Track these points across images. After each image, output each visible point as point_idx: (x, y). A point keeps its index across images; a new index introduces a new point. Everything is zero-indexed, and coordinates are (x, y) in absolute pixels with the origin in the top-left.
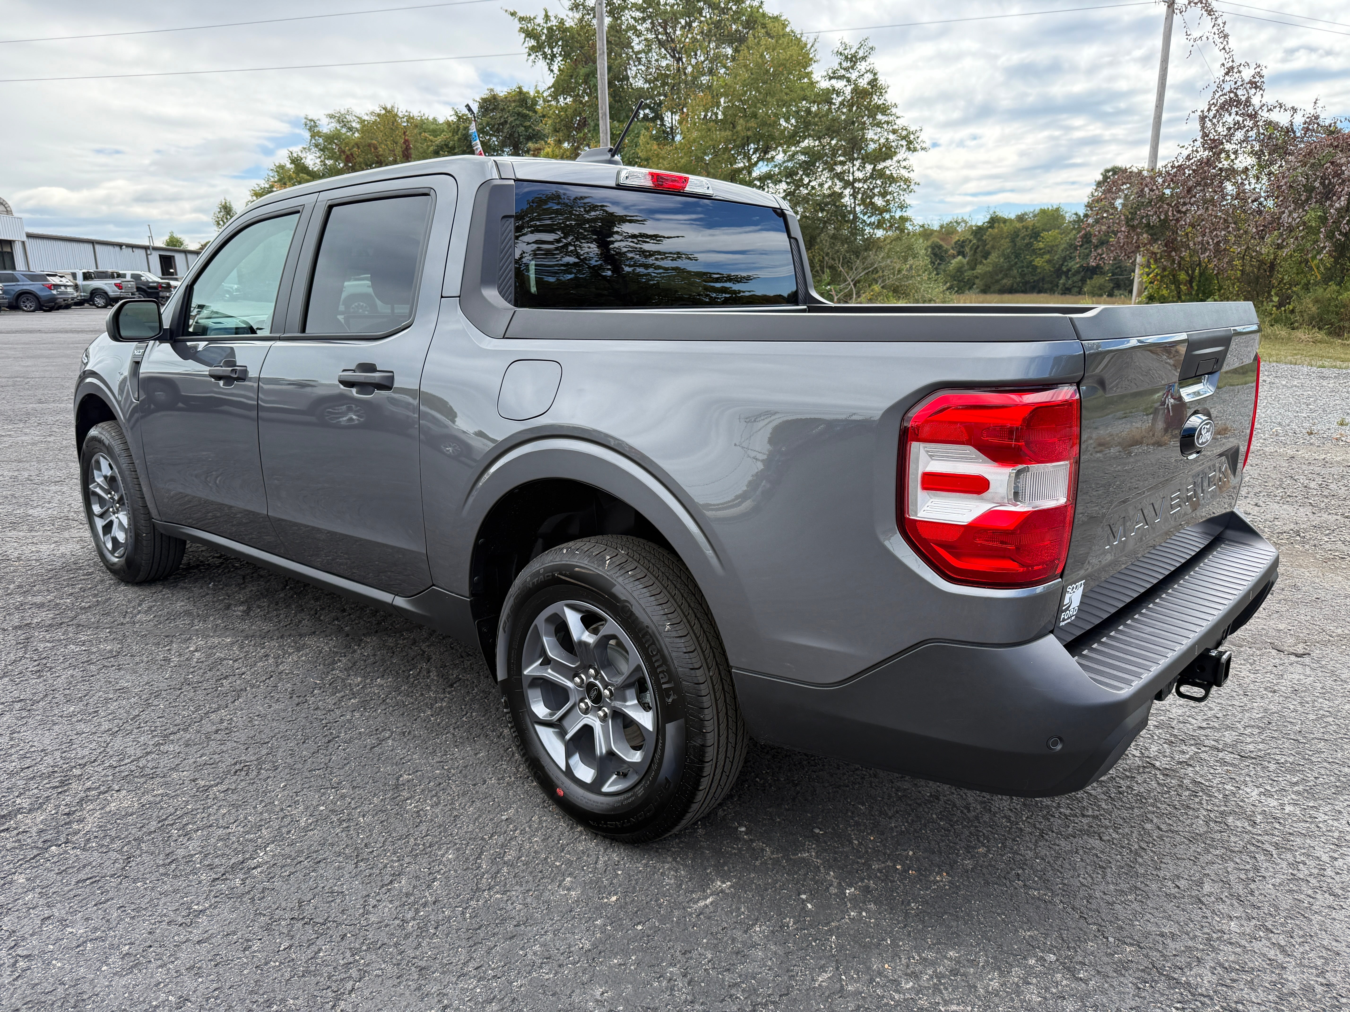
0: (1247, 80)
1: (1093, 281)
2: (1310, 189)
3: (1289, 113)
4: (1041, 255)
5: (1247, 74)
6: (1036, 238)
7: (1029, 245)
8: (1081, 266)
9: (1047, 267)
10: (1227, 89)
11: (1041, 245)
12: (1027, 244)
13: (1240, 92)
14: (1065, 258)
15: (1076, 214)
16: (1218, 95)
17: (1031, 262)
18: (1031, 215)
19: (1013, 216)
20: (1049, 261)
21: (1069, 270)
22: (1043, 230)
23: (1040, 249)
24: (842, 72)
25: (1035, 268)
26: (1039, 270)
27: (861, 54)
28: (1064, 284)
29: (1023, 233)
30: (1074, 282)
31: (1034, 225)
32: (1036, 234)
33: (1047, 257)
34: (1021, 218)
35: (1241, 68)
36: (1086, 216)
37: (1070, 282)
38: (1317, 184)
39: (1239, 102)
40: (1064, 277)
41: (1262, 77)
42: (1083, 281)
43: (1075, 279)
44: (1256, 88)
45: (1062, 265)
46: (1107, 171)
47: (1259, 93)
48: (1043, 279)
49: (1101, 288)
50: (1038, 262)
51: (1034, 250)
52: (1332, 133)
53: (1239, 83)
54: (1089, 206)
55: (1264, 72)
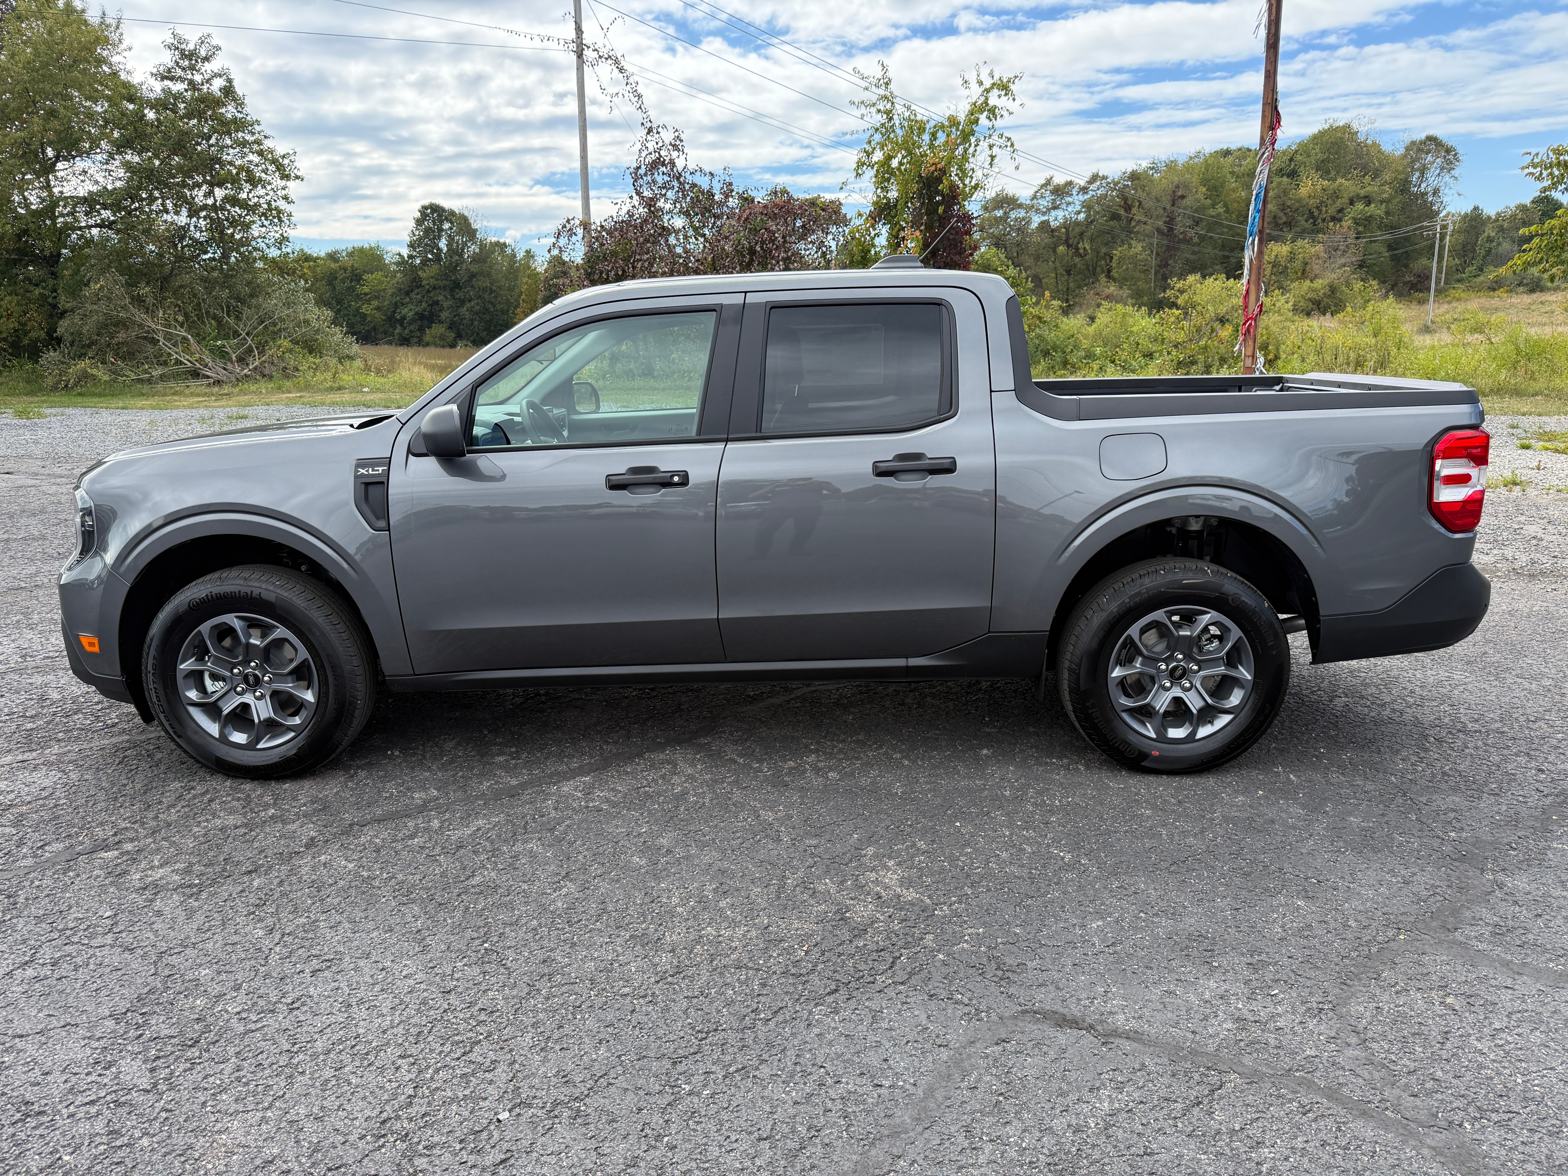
0: (667, 142)
1: (433, 331)
2: (752, 252)
3: (708, 178)
4: (368, 302)
5: (667, 136)
6: (359, 281)
7: (352, 289)
8: (417, 313)
9: (378, 314)
10: (651, 149)
11: (366, 289)
12: (349, 288)
13: (663, 153)
14: (396, 303)
15: (399, 254)
16: (644, 154)
17: (358, 310)
18: (344, 254)
19: (322, 254)
20: (378, 308)
21: (404, 318)
22: (365, 272)
23: (366, 294)
24: (179, 72)
25: (364, 316)
26: (369, 319)
27: (203, 53)
28: (400, 334)
29: (341, 275)
30: (411, 331)
31: (352, 266)
32: (356, 277)
33: (375, 303)
34: (332, 257)
35: (660, 130)
36: (410, 257)
37: (406, 331)
38: (758, 248)
39: (663, 164)
40: (399, 327)
41: (681, 141)
42: (421, 329)
43: (412, 327)
44: (679, 150)
45: (394, 312)
46: (425, 208)
47: (682, 157)
48: (374, 328)
49: (442, 337)
50: (366, 309)
51: (358, 295)
52: (746, 199)
53: (660, 144)
54: (411, 245)
55: (682, 137)
